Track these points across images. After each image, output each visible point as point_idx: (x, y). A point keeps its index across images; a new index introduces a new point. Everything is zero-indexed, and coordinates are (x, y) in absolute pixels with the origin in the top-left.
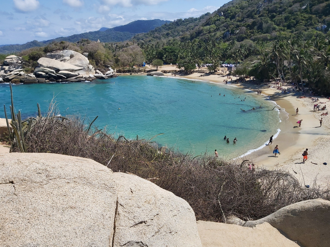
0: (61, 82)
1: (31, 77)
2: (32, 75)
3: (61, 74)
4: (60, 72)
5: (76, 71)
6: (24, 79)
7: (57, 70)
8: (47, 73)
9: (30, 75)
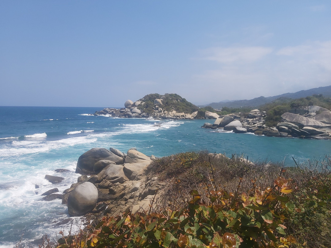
0: (305, 138)
1: (273, 130)
2: (275, 129)
3: (305, 130)
4: (304, 128)
5: (322, 127)
6: (267, 131)
7: (301, 126)
8: (289, 128)
9: (273, 129)
